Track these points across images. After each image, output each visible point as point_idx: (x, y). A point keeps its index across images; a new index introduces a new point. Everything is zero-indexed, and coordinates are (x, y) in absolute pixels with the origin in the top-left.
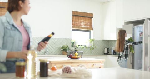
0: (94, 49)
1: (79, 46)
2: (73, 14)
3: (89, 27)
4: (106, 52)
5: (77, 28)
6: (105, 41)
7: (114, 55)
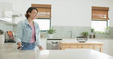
1: (97, 32)
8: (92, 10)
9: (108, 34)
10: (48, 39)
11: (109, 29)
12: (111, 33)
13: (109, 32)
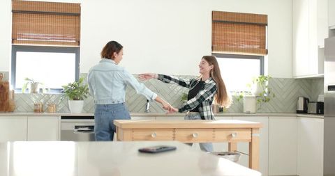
0: (269, 100)
2: (215, 19)
3: (257, 47)
4: (301, 108)
5: (225, 50)
6: (301, 80)
7: (318, 113)
8: (214, 22)
9: (266, 100)
10: (63, 117)
11: (267, 83)
12: (274, 96)
13: (269, 92)
